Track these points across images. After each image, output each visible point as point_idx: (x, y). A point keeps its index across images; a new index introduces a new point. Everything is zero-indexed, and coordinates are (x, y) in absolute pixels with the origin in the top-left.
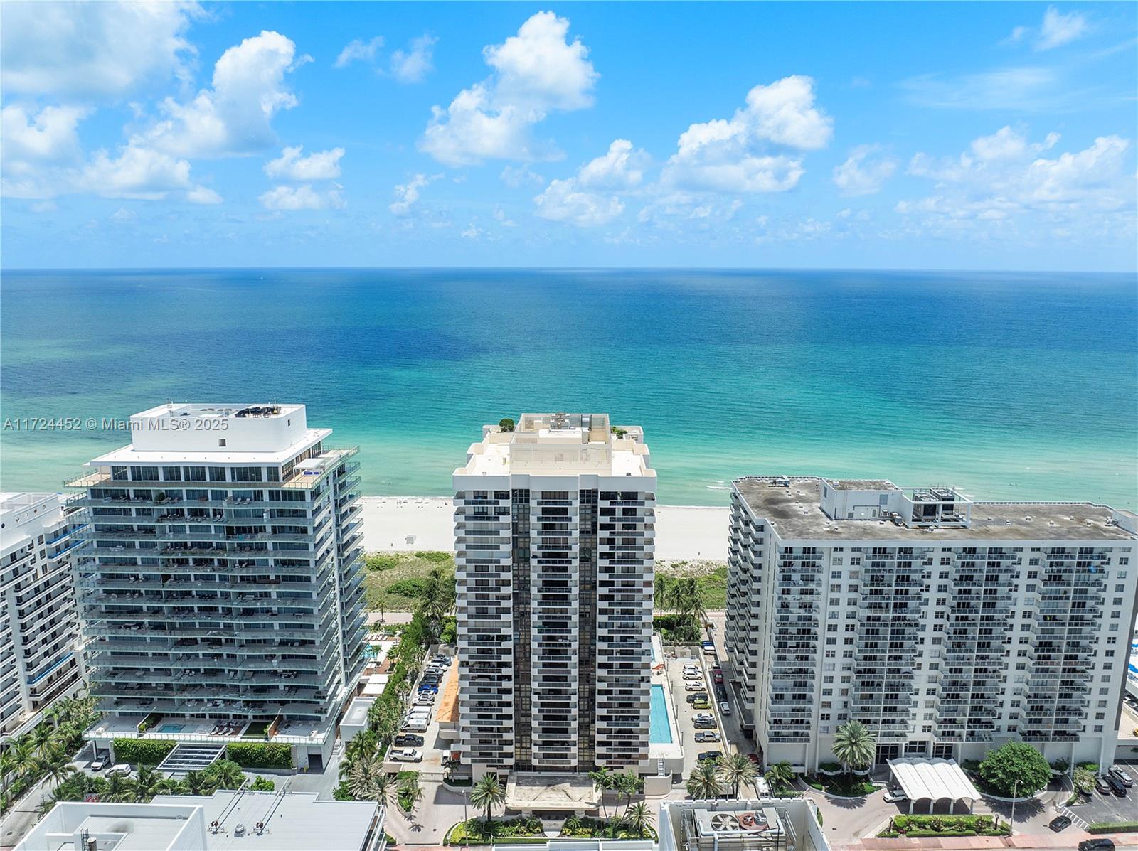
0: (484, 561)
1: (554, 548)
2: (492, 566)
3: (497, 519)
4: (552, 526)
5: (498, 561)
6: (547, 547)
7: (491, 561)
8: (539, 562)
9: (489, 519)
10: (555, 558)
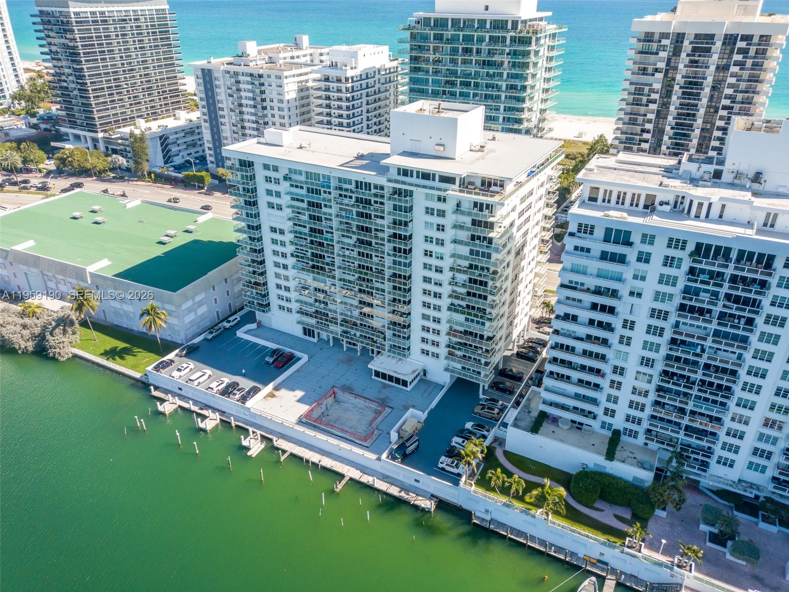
0: (642, 84)
1: (695, 78)
2: (647, 89)
3: (657, 54)
4: (696, 62)
5: (651, 85)
6: (688, 77)
7: (646, 85)
8: (681, 88)
9: (652, 53)
10: (692, 86)
